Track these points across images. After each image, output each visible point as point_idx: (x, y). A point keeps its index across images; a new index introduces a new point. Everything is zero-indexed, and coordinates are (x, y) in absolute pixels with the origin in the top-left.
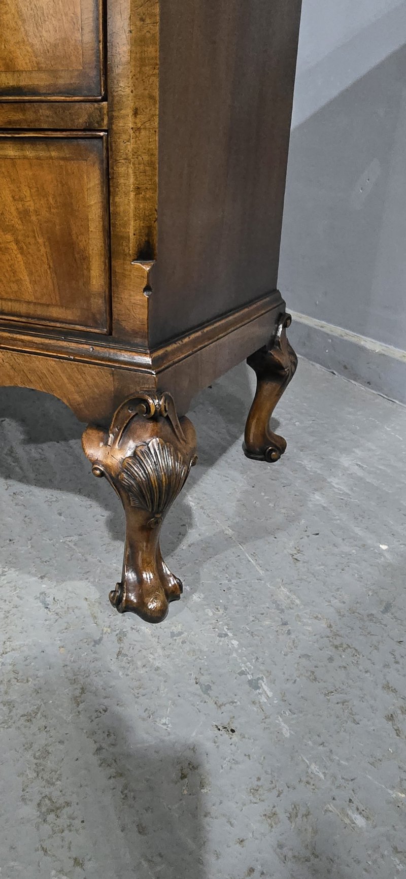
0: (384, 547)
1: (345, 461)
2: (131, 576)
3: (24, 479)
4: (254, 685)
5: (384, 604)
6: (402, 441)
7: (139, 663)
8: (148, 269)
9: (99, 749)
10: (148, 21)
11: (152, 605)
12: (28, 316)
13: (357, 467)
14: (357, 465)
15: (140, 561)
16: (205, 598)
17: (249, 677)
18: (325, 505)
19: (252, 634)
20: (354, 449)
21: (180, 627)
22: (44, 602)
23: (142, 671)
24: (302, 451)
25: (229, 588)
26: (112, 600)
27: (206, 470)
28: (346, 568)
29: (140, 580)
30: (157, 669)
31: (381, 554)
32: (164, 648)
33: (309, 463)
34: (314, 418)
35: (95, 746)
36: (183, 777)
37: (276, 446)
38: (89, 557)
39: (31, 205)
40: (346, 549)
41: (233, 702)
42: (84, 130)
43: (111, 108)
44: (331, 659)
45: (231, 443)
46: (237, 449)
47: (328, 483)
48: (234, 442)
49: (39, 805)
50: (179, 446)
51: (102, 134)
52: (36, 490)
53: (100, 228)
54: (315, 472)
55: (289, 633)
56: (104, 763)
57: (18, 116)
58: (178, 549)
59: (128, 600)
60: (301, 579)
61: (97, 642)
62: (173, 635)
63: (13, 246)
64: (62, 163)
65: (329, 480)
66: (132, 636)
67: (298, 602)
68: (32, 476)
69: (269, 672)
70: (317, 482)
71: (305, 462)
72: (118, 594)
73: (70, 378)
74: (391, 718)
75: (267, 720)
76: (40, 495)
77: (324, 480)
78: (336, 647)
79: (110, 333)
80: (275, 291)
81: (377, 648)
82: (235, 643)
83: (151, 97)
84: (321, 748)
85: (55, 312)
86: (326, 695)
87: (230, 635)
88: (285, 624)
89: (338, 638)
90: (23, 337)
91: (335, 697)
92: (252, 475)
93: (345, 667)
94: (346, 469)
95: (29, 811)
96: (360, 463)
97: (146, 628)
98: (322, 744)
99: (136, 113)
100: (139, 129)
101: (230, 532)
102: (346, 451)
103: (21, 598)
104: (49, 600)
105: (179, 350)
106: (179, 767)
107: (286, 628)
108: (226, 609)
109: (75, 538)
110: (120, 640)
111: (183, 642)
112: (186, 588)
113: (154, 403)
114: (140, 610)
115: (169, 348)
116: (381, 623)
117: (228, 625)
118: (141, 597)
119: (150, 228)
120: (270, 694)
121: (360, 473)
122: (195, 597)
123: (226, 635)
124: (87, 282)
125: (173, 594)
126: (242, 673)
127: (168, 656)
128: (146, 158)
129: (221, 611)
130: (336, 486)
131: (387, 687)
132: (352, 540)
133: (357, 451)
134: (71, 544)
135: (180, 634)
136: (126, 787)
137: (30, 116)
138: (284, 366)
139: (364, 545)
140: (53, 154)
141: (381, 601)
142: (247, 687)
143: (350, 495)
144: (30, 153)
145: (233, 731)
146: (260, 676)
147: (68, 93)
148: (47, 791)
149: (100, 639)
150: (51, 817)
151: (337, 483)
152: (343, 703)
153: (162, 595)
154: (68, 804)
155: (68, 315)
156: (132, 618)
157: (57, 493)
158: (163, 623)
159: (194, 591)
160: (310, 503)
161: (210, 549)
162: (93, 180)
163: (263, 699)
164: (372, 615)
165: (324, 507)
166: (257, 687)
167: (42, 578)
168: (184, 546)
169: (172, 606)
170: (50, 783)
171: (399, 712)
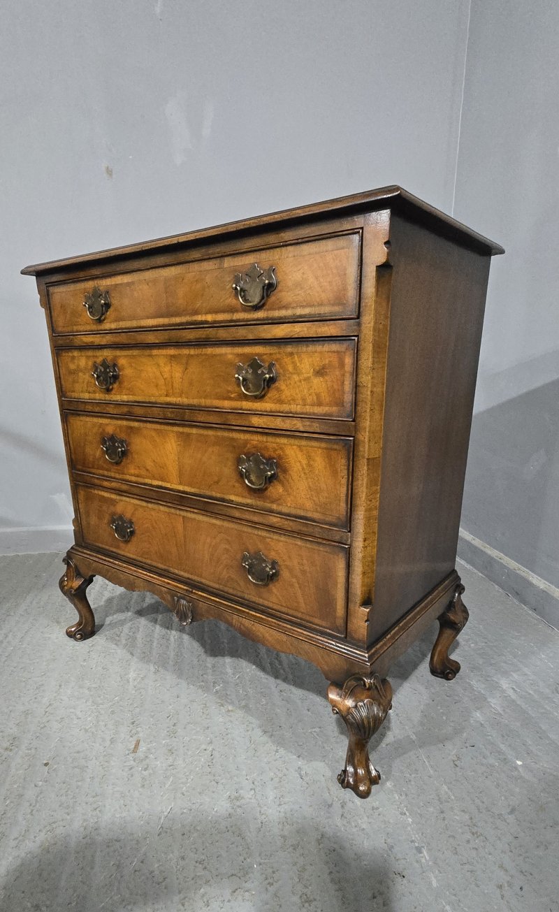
0: (519, 763)
1: (504, 684)
2: (350, 769)
3: (285, 680)
4: (419, 850)
5: (511, 807)
6: (552, 668)
7: (353, 824)
8: (368, 610)
9: (331, 872)
10: (373, 501)
11: (362, 788)
12: (301, 619)
13: (512, 691)
14: (513, 688)
15: (356, 761)
16: (395, 786)
17: (417, 845)
18: (483, 722)
19: (421, 815)
20: (512, 673)
21: (377, 803)
22: (300, 774)
23: (354, 830)
24: (472, 671)
25: (410, 781)
26: (339, 780)
27: (402, 683)
28: (489, 777)
29: (356, 773)
30: (363, 829)
31: (516, 768)
32: (368, 817)
33: (478, 685)
34: (486, 641)
35: (329, 871)
36: (374, 897)
37: (452, 670)
38: (325, 745)
39: (306, 568)
40: (491, 760)
41: (405, 859)
42: (337, 542)
43: (352, 537)
44: (468, 841)
45: (422, 660)
46: (425, 667)
47: (488, 702)
48: (424, 659)
49: (301, 897)
50: (382, 701)
51: (347, 546)
52: (294, 689)
53: (344, 587)
54: (479, 692)
55: (444, 819)
56: (332, 880)
57: (304, 529)
58: (380, 747)
59: (348, 781)
60: (457, 781)
61: (330, 806)
62: (373, 808)
63: (297, 585)
64: (325, 553)
65: (489, 700)
66: (350, 805)
67: (453, 797)
68: (290, 677)
69: (429, 844)
70: (480, 701)
71: (473, 683)
72: (342, 778)
73: (322, 657)
74: (500, 887)
75: (424, 874)
76: (297, 693)
77: (486, 699)
78: (473, 834)
79: (346, 637)
80: (454, 571)
81: (500, 839)
82: (410, 820)
83: (374, 533)
84: (454, 897)
85: (316, 621)
86: (462, 865)
87: (408, 814)
88: (442, 812)
89: (476, 828)
90: (299, 630)
91: (467, 867)
92: (433, 691)
93: (476, 849)
94: (504, 691)
95: (296, 899)
96: (514, 687)
97: (358, 800)
98: (455, 895)
99: (365, 540)
100: (366, 547)
101: (414, 737)
102: (505, 674)
103: (287, 770)
104: (303, 773)
105: (385, 644)
106: (372, 891)
107: (442, 816)
108: (406, 795)
109: (317, 730)
110: (342, 806)
111: (379, 815)
112: (383, 776)
113: (367, 681)
114: (355, 788)
115: (378, 646)
116: (506, 821)
117: (407, 807)
118: (355, 781)
119: (370, 591)
120: (428, 858)
121: (513, 696)
122: (388, 784)
123: (405, 814)
124: (335, 611)
125: (374, 781)
126: (412, 841)
127: (370, 823)
128: (370, 559)
129: (404, 797)
130: (493, 706)
131: (501, 867)
132: (497, 754)
133: (514, 675)
134: (315, 734)
135: (377, 808)
136: (343, 897)
137: (310, 530)
138: (457, 622)
139: (505, 759)
140: (321, 549)
141: (509, 805)
142: (415, 851)
143: (501, 715)
144: (308, 545)
145: (404, 877)
146: (423, 845)
147: (331, 524)
148: (305, 890)
149: (332, 804)
150: (307, 905)
151: (495, 702)
152: (471, 872)
153: (367, 782)
154: (315, 900)
155: (324, 624)
156: (349, 793)
157: (306, 693)
158: (368, 799)
159: (387, 779)
160: (471, 719)
161: (401, 748)
162: (341, 565)
163: (423, 861)
164: (501, 814)
165: (482, 724)
166: (420, 852)
167: (299, 757)
168: (383, 745)
169: (374, 788)
170: (306, 887)
171: (506, 885)
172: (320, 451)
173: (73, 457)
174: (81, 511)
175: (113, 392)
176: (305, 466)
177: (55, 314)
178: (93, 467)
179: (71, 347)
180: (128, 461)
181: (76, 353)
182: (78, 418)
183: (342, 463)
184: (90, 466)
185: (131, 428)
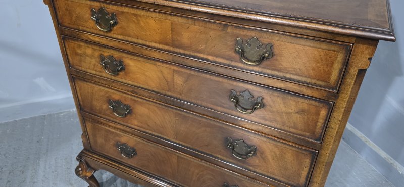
172: (291, 151)
173: (81, 103)
174: (89, 133)
175: (119, 76)
176: (278, 155)
177: (60, 13)
178: (100, 113)
179: (77, 38)
180: (132, 117)
181: (82, 44)
182: (85, 83)
183: (307, 161)
184: (98, 112)
185: (135, 100)
